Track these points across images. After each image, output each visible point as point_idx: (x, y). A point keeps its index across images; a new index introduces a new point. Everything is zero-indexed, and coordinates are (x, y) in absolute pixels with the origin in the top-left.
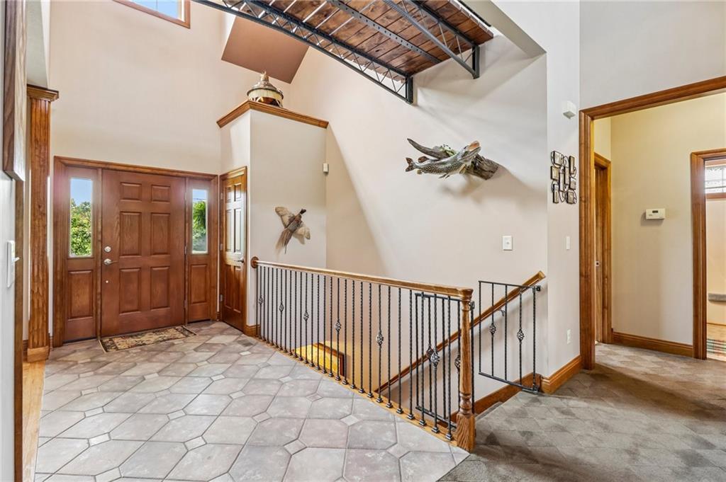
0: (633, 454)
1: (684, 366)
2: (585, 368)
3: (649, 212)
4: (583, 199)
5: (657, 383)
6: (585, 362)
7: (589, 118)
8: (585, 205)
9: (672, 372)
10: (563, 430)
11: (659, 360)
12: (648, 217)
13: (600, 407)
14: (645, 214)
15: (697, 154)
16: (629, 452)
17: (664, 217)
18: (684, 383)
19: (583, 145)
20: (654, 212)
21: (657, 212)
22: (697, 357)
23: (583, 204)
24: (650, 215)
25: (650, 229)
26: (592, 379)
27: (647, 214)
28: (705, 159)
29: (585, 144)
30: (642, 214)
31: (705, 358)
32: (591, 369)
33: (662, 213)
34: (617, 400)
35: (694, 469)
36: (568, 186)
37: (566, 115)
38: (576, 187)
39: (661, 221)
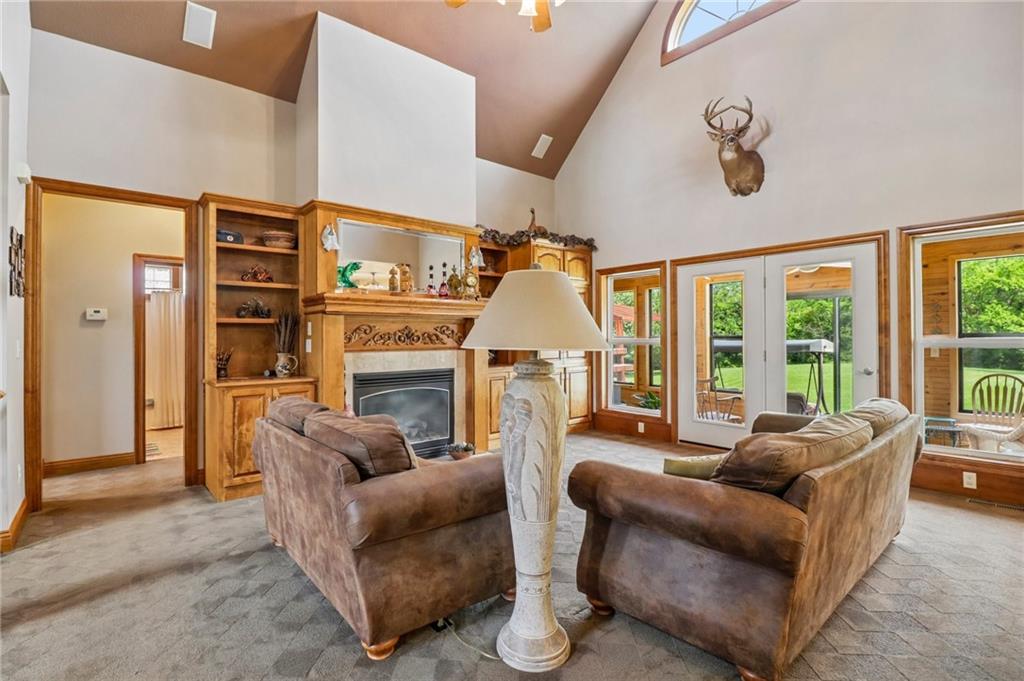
0: (135, 548)
1: (132, 473)
2: (33, 511)
3: (90, 312)
4: (30, 292)
5: (118, 494)
6: (34, 504)
7: (40, 189)
8: (33, 302)
9: (124, 481)
10: (59, 568)
11: (105, 476)
12: (88, 318)
13: (81, 534)
14: (84, 314)
15: (140, 256)
16: (132, 550)
17: (106, 318)
18: (140, 486)
19: (31, 222)
20: (95, 312)
21: (98, 312)
22: (138, 463)
23: (30, 298)
24: (91, 315)
25: (90, 331)
26: (51, 517)
27: (88, 314)
28: (146, 262)
29: (34, 220)
30: (80, 313)
31: (144, 462)
32: (41, 509)
33: (104, 314)
34: (93, 522)
35: (183, 534)
36: (20, 273)
37: (20, 180)
38: (23, 274)
39: (102, 321)
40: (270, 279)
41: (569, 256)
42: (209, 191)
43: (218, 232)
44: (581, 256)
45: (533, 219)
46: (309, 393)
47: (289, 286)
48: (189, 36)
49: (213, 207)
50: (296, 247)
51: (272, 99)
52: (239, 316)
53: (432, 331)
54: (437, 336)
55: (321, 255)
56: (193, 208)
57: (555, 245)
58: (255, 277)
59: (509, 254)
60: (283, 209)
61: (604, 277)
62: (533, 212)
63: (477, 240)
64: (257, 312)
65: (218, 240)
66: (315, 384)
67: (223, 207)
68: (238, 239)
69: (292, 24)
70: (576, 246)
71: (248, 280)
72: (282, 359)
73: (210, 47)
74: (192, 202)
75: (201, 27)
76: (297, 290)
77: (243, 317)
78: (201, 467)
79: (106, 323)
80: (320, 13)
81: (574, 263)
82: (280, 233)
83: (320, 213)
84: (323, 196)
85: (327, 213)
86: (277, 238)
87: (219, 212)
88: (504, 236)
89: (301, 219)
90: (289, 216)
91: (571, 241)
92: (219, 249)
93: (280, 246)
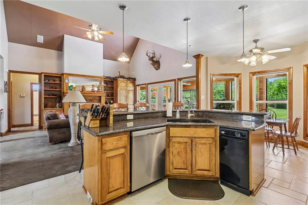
3: (22, 95)
4: (9, 91)
6: (9, 130)
7: (10, 72)
12: (21, 96)
14: (21, 95)
15: (32, 83)
17: (25, 96)
25: (22, 99)
31: (33, 125)
32: (11, 131)
33: (24, 95)
36: (6, 89)
37: (6, 72)
38: (7, 89)
39: (24, 97)
40: (56, 88)
41: (128, 82)
42: (42, 72)
43: (44, 79)
44: (132, 82)
45: (120, 74)
46: (62, 111)
47: (60, 90)
48: (38, 41)
49: (43, 75)
50: (61, 82)
51: (57, 51)
52: (49, 96)
53: (92, 99)
54: (93, 100)
55: (65, 84)
56: (40, 74)
57: (124, 80)
58: (52, 88)
59: (114, 82)
60: (58, 74)
61: (137, 87)
62: (119, 72)
63: (103, 79)
64: (53, 95)
65: (44, 81)
66: (63, 110)
67: (45, 74)
68: (49, 81)
69: (59, 37)
70: (130, 80)
71: (51, 89)
72: (58, 104)
73: (43, 43)
74: (40, 73)
75: (40, 39)
76: (61, 91)
77: (50, 96)
78: (42, 125)
79: (25, 97)
80: (65, 35)
81: (130, 84)
82: (57, 79)
83: (64, 75)
84: (65, 72)
85: (66, 75)
86: (57, 80)
87: (44, 75)
88: (112, 78)
89: (62, 76)
90: (59, 76)
91: (129, 79)
92: (44, 83)
93: (57, 82)
